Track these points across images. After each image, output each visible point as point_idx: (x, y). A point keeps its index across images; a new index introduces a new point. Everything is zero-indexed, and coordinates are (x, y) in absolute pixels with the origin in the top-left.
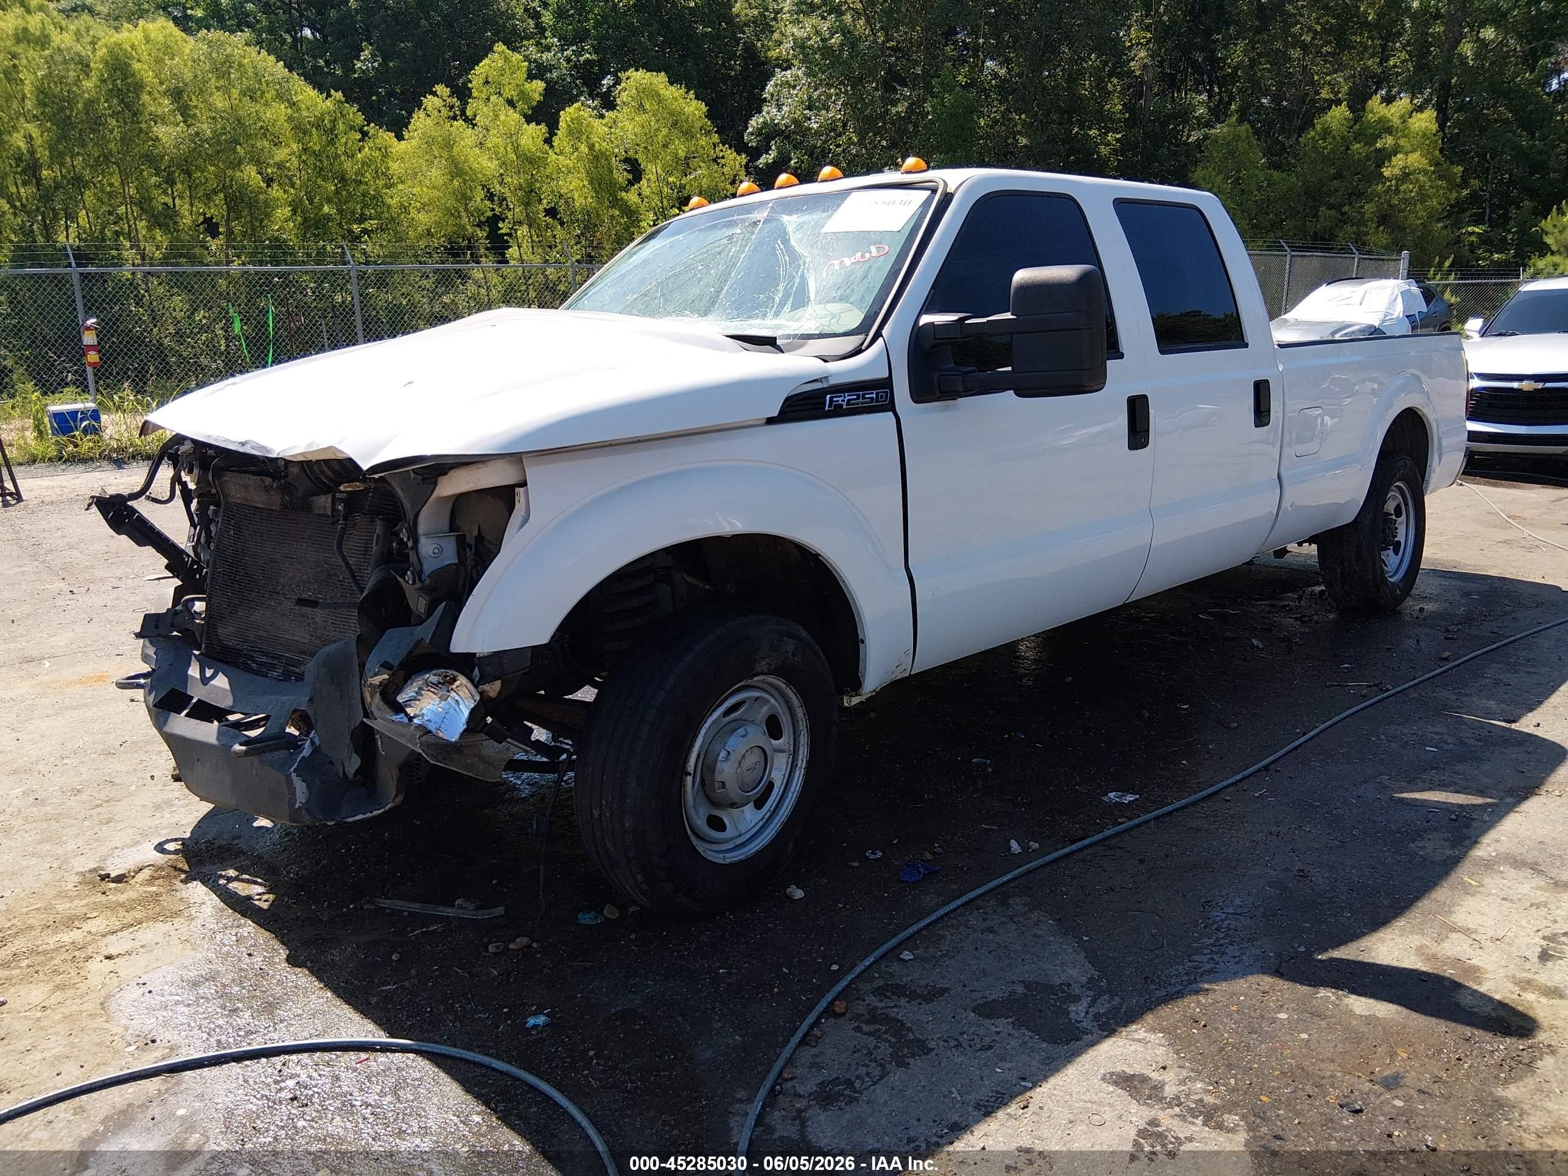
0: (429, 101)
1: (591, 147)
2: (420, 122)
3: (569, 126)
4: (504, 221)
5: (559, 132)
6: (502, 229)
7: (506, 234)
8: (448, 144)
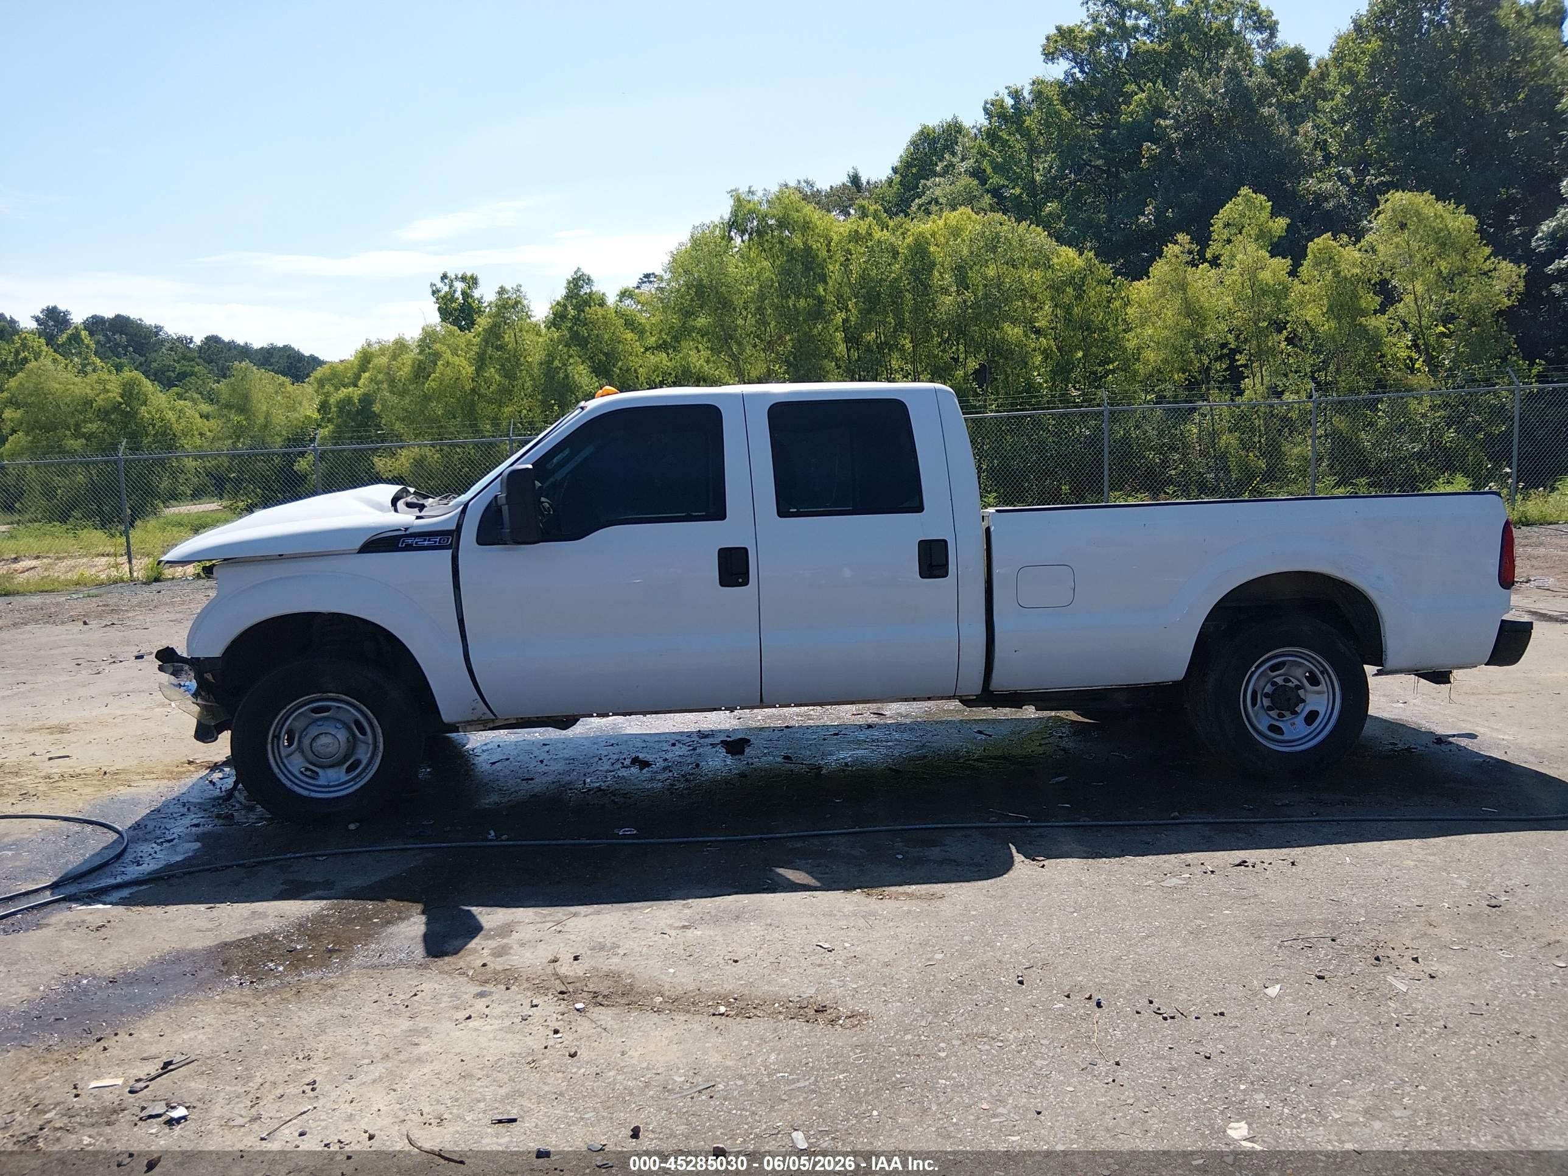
0: (1171, 250)
1: (1337, 274)
2: (1159, 269)
3: (1315, 256)
4: (1241, 353)
5: (1305, 263)
6: (1238, 360)
7: (1242, 366)
8: (1183, 286)
